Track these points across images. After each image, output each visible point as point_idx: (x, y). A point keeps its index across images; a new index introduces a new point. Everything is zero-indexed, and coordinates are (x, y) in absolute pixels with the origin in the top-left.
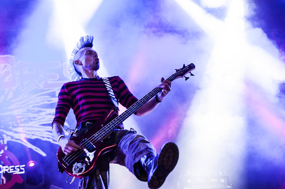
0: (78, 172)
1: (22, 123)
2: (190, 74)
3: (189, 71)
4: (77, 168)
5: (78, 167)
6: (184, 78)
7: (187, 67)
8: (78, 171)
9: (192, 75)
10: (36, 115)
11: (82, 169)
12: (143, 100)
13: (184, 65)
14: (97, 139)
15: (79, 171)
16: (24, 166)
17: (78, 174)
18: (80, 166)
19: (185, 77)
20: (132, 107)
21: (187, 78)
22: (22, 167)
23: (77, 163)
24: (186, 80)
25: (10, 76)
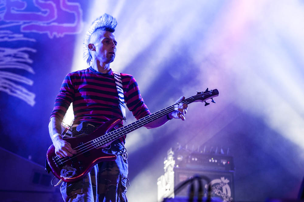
0: (66, 175)
2: (211, 100)
3: (211, 97)
7: (210, 91)
9: (213, 101)
13: (208, 88)
14: (95, 146)
17: (65, 178)
19: (205, 102)
20: (141, 120)
21: (207, 104)
24: (205, 105)
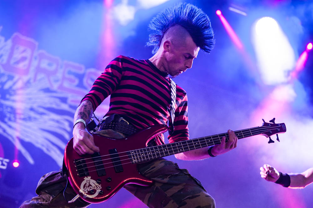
1: (20, 119)
2: (276, 137)
3: (277, 133)
6: (268, 139)
9: (278, 139)
10: (38, 116)
16: (7, 160)
18: (93, 185)
19: (270, 137)
21: (271, 141)
22: (6, 162)
23: (91, 179)
24: (269, 142)
25: (26, 62)
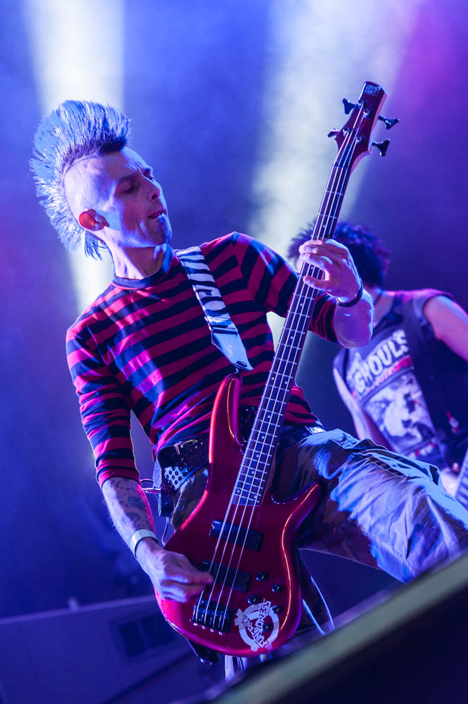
4: (254, 626)
5: (254, 621)
8: (263, 634)
11: (268, 621)
12: (302, 302)
15: (267, 634)
17: (269, 644)
18: (256, 615)
23: (243, 611)
